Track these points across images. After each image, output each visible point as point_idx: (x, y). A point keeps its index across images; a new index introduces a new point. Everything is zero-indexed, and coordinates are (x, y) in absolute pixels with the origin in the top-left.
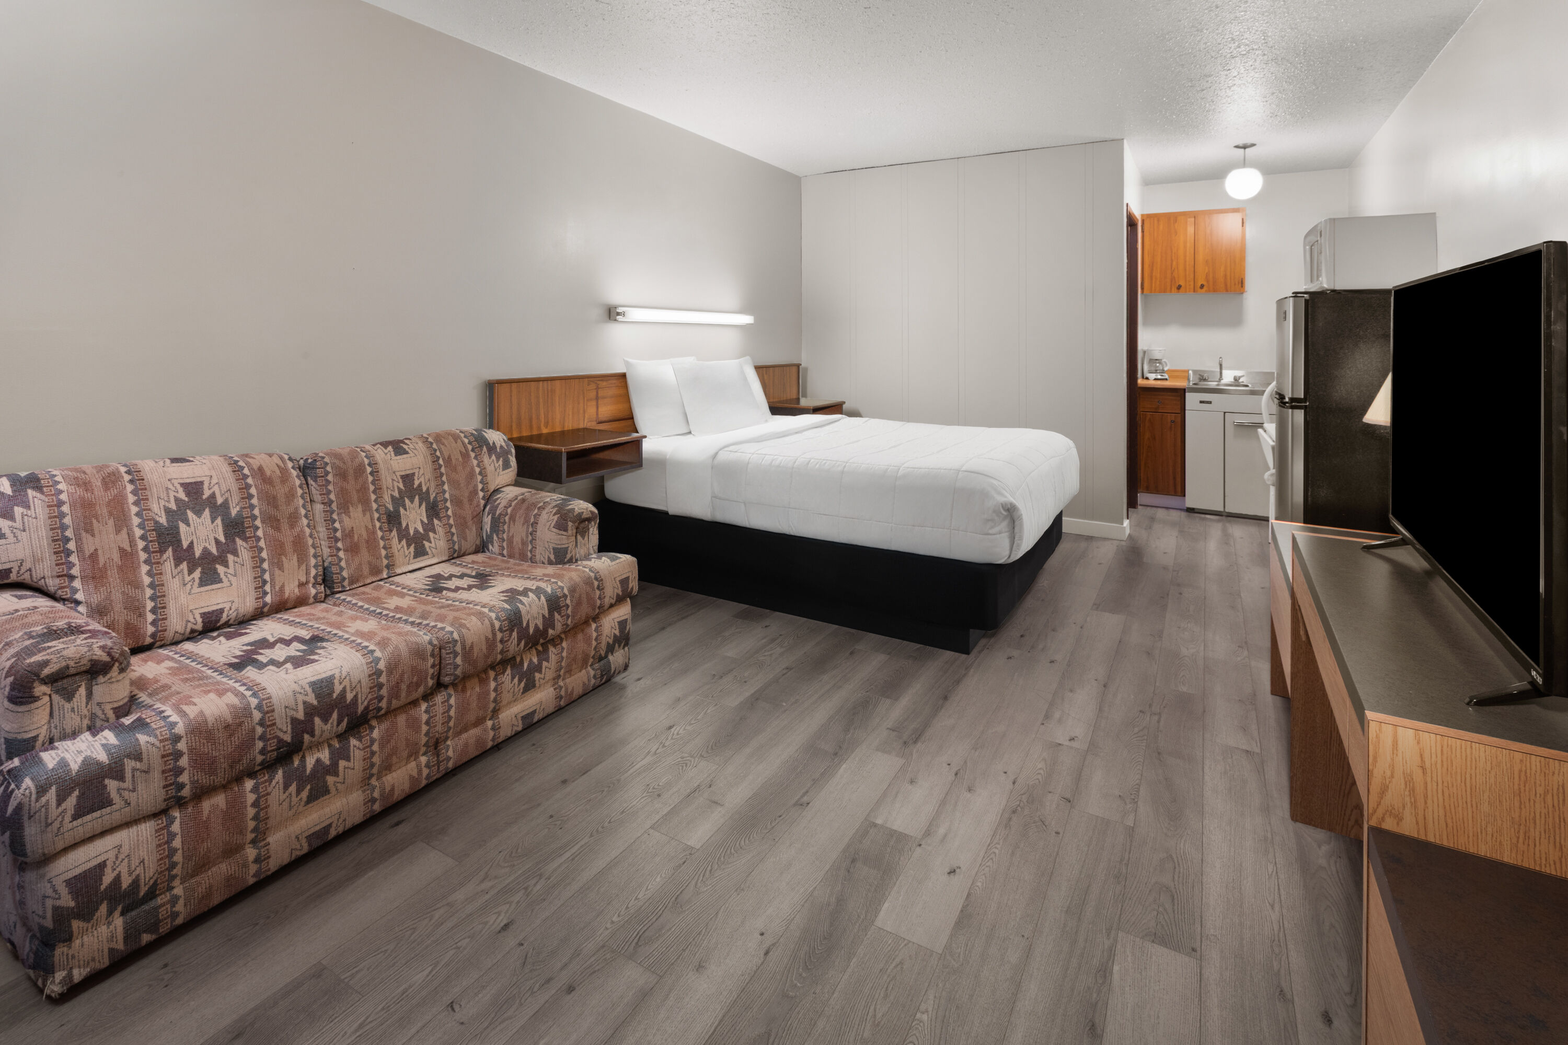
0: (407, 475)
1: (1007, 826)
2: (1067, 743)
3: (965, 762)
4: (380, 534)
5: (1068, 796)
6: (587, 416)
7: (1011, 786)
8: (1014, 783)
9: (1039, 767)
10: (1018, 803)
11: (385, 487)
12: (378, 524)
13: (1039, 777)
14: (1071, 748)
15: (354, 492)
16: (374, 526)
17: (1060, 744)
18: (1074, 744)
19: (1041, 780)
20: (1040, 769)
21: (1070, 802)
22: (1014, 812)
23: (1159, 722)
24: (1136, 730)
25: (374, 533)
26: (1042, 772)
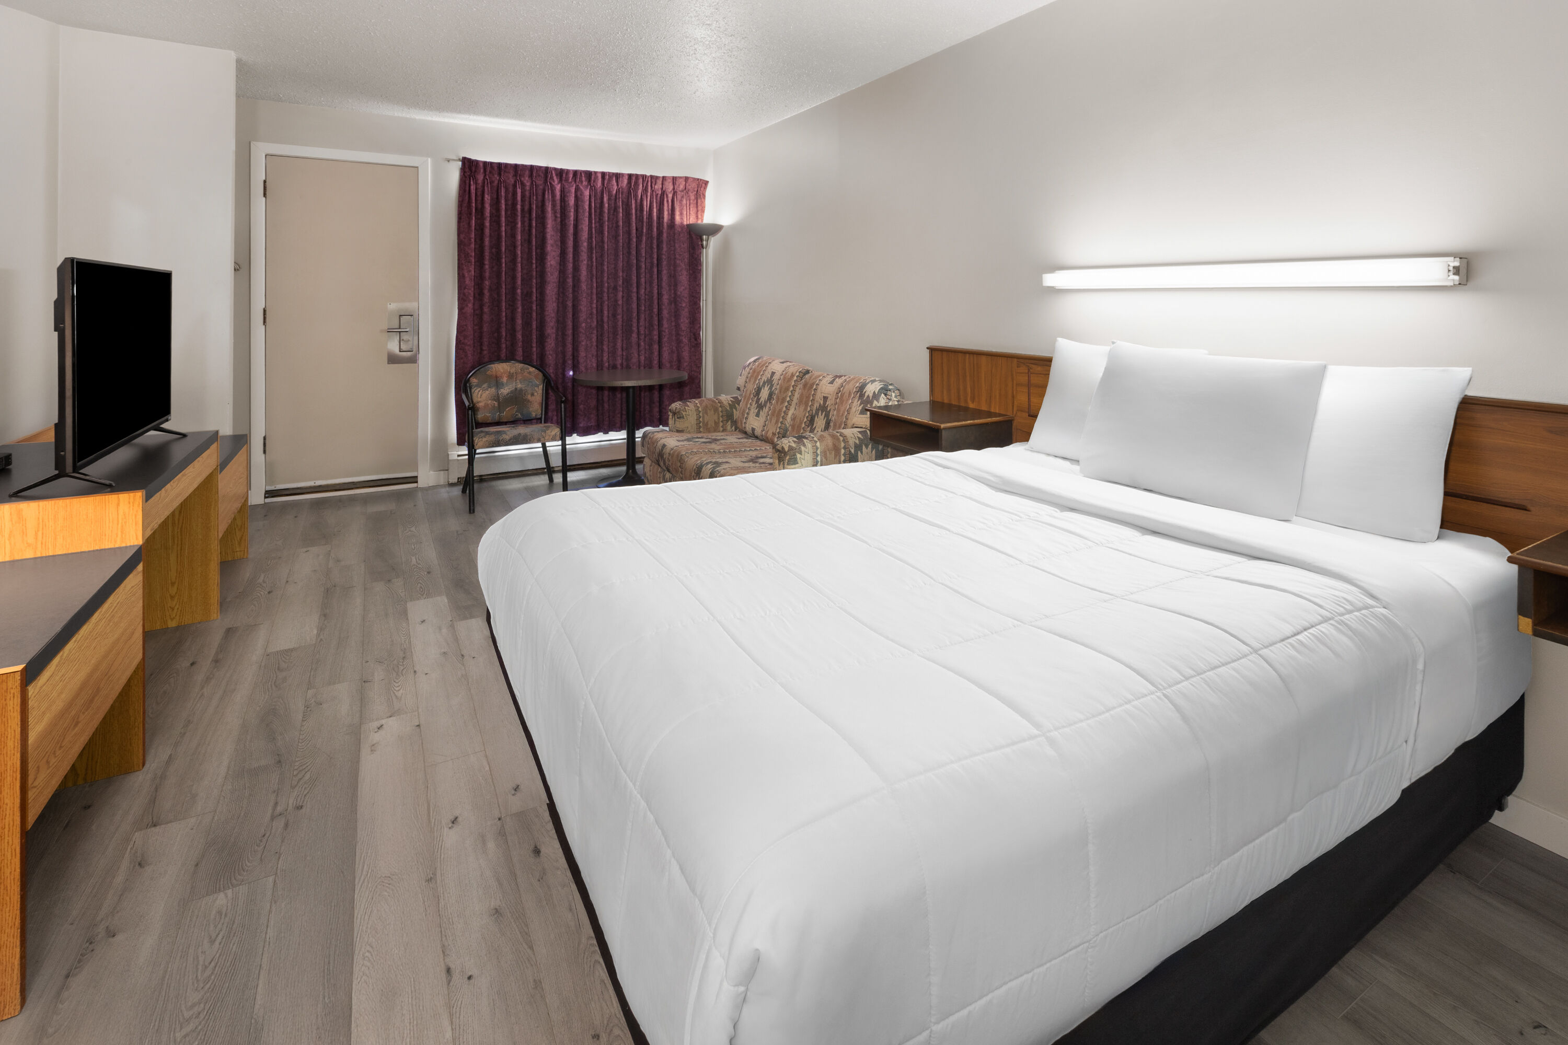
0: (826, 397)
1: (404, 651)
2: (383, 722)
3: (463, 665)
4: (803, 425)
5: (367, 684)
6: (1016, 403)
7: (415, 669)
8: (415, 672)
9: (401, 690)
10: (404, 664)
11: (816, 400)
12: (805, 420)
13: (396, 685)
14: (378, 719)
15: (805, 397)
16: (803, 420)
17: (390, 717)
18: (377, 724)
19: (394, 683)
20: (399, 690)
21: (364, 682)
22: (404, 658)
23: (276, 804)
24: (308, 776)
25: (801, 423)
26: (397, 689)
